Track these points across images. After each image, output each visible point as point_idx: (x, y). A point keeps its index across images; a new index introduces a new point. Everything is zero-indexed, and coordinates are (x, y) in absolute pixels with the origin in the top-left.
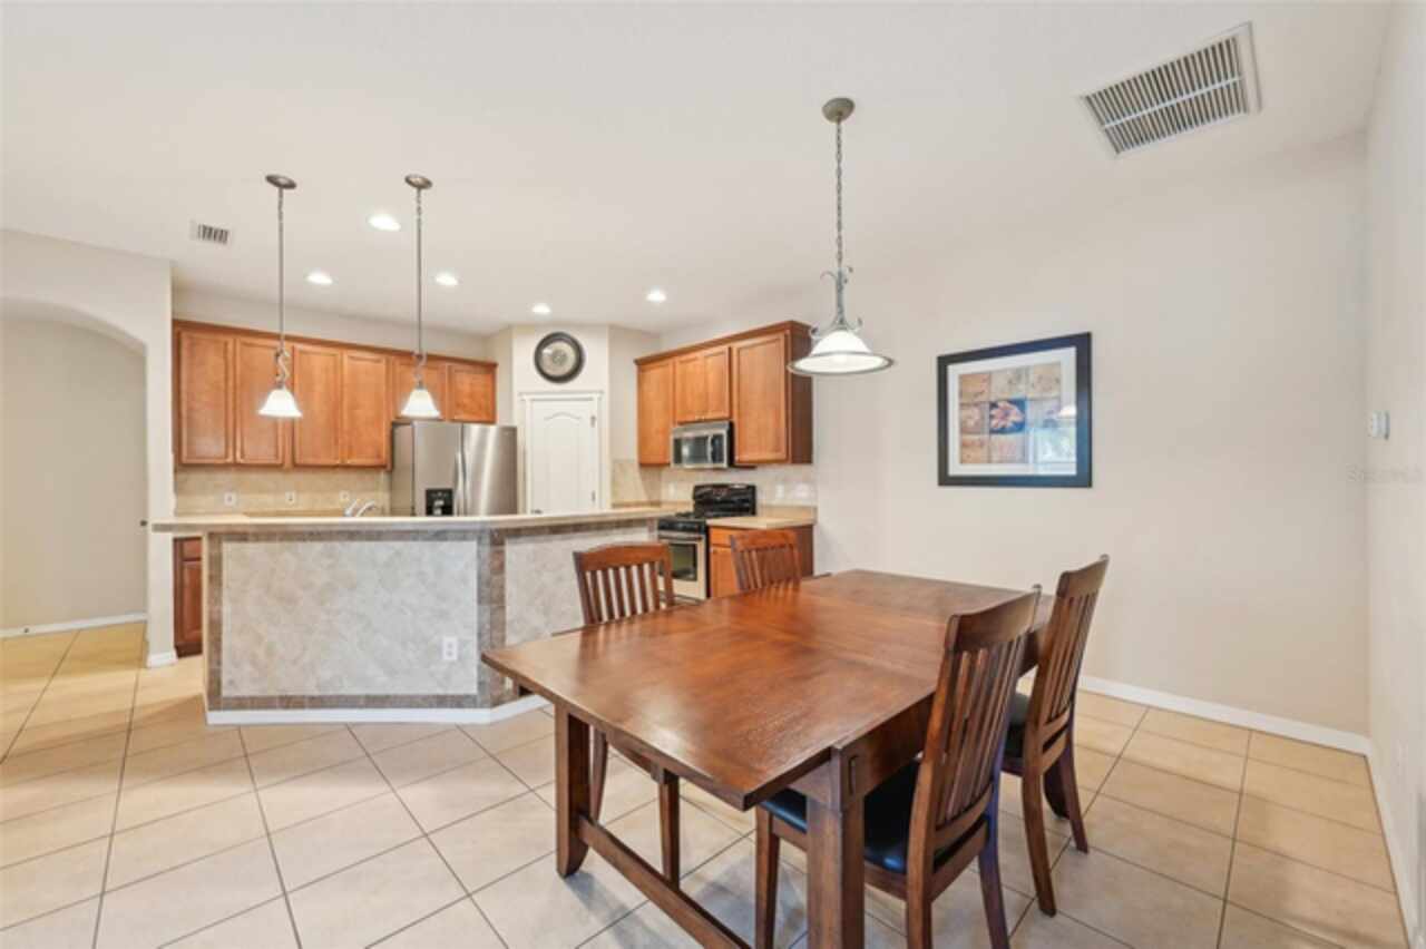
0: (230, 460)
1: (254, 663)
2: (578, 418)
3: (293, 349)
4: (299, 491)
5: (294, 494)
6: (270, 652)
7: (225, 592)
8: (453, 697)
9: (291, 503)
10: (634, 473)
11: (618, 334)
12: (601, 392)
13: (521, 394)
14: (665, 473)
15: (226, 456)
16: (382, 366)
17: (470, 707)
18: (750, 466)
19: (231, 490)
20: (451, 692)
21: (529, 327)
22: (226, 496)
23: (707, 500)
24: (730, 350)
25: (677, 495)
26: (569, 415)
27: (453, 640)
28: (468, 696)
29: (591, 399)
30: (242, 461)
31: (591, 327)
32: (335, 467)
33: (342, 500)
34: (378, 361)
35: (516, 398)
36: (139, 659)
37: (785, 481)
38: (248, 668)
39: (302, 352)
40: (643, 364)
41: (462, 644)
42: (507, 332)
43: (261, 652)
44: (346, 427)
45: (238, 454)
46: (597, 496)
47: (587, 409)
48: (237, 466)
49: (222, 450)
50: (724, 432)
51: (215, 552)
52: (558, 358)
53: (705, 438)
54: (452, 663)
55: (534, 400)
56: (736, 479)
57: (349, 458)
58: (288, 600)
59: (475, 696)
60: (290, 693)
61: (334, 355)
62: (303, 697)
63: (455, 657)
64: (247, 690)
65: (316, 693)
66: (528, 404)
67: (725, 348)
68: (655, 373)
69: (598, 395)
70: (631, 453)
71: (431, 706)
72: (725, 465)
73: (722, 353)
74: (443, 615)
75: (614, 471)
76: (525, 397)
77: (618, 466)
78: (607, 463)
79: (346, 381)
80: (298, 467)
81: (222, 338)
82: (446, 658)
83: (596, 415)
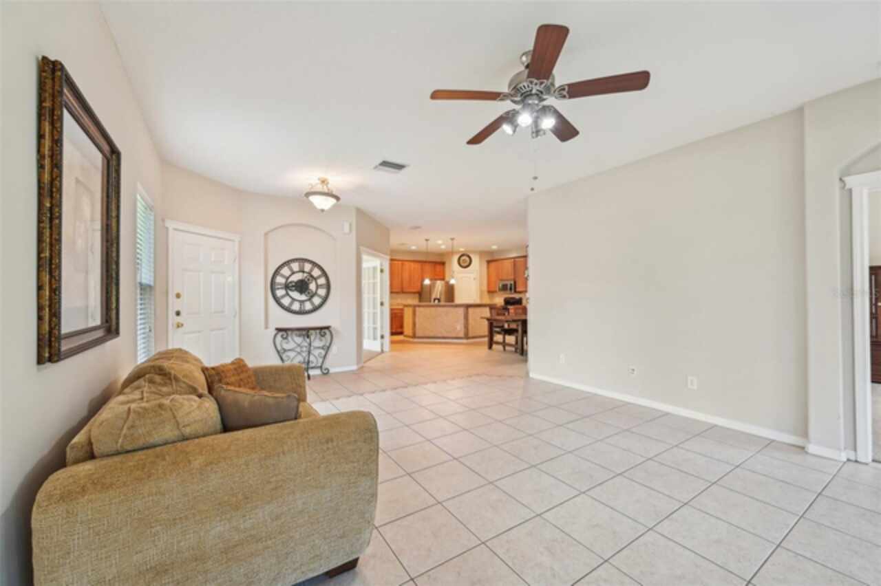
2: (470, 278)
10: (486, 293)
11: (482, 254)
13: (453, 270)
14: (495, 295)
18: (520, 292)
21: (457, 252)
23: (508, 302)
24: (514, 261)
25: (499, 300)
26: (467, 277)
29: (474, 273)
31: (474, 252)
35: (451, 272)
40: (489, 262)
41: (461, 327)
47: (472, 276)
50: (512, 282)
52: (464, 261)
53: (507, 284)
55: (457, 272)
56: (517, 296)
68: (493, 265)
69: (476, 272)
70: (485, 288)
72: (513, 292)
73: (512, 261)
77: (482, 292)
78: (479, 291)
82: (458, 331)
83: (475, 277)
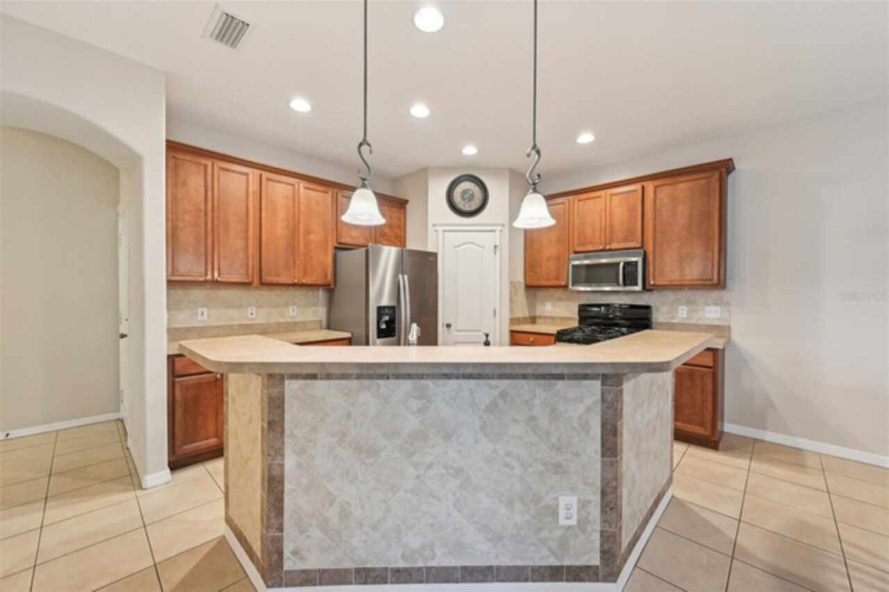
0: (209, 277)
1: (324, 527)
2: (482, 247)
3: (261, 175)
4: (259, 307)
5: (254, 309)
6: (345, 514)
7: (288, 440)
8: (569, 567)
9: (250, 316)
10: (521, 293)
12: (503, 225)
13: (434, 225)
15: (206, 274)
16: (328, 197)
17: (590, 581)
19: (204, 306)
20: (567, 562)
21: (443, 169)
22: (200, 310)
24: (643, 188)
25: (562, 311)
26: (474, 244)
27: (573, 500)
28: (588, 567)
29: (493, 231)
30: (219, 279)
31: (496, 171)
32: (294, 285)
33: (291, 314)
34: (327, 192)
35: (431, 229)
36: (131, 478)
37: (689, 303)
38: (315, 533)
39: (268, 179)
41: (583, 505)
42: (422, 174)
43: (332, 513)
44: (302, 249)
45: (216, 274)
46: (497, 311)
48: (215, 283)
49: (203, 269)
50: (639, 260)
51: (275, 392)
52: (467, 195)
53: (618, 264)
54: (569, 527)
55: (444, 231)
57: (304, 277)
58: (367, 451)
59: (597, 567)
60: (369, 565)
61: (293, 185)
62: (386, 569)
63: (573, 522)
64: (314, 562)
65: (401, 564)
66: (440, 233)
67: (638, 186)
69: (500, 228)
71: (542, 580)
72: (638, 288)
73: (636, 190)
74: (558, 469)
75: (511, 292)
76: (437, 228)
77: (513, 287)
78: (506, 285)
79: (302, 207)
80: (263, 284)
81: (204, 161)
82: (563, 521)
83: (498, 244)
